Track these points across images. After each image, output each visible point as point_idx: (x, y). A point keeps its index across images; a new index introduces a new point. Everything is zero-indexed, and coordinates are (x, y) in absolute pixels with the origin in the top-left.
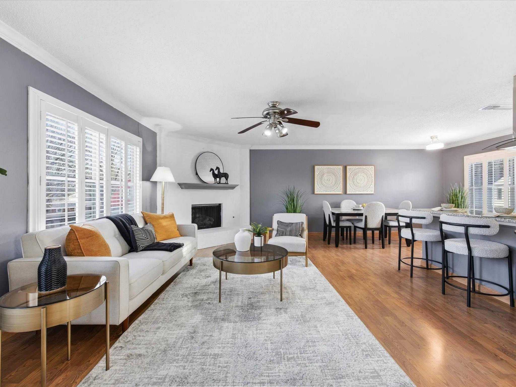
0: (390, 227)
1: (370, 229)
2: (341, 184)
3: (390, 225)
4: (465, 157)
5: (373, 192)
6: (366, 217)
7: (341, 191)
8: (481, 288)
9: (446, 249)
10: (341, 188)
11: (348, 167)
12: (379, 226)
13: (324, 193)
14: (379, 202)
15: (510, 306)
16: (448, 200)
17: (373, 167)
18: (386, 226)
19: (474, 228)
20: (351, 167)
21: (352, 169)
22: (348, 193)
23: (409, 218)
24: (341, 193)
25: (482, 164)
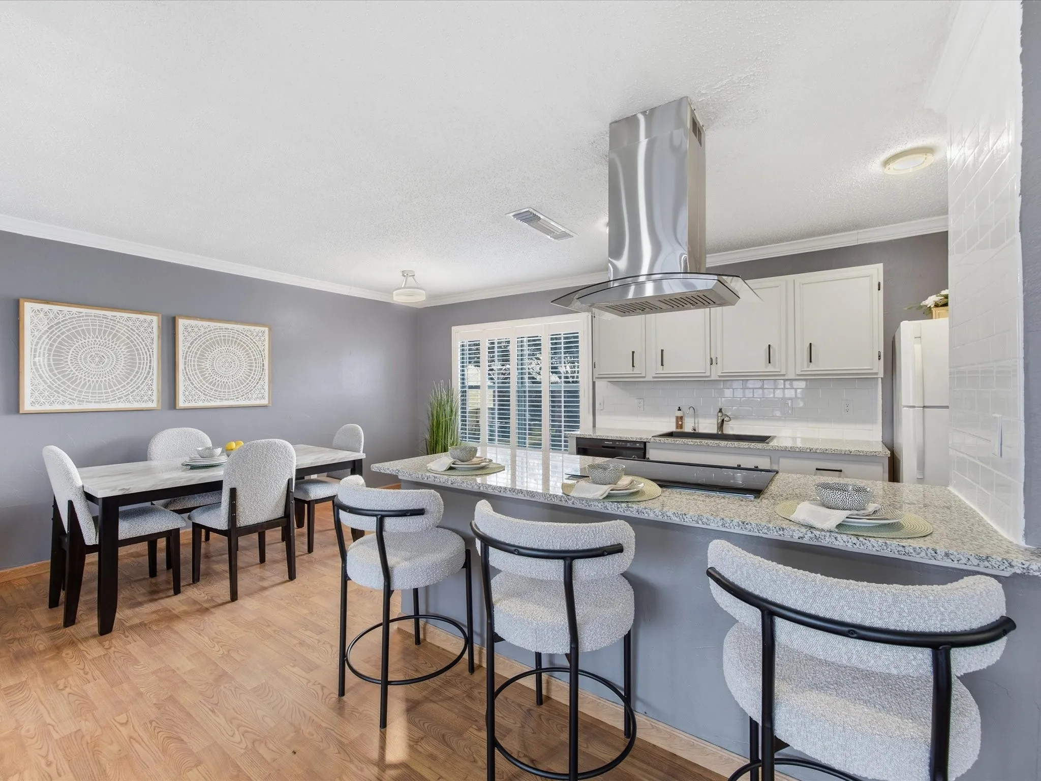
0: (311, 504)
1: (249, 530)
2: (155, 377)
3: (312, 499)
4: (455, 329)
5: (265, 402)
6: (233, 492)
7: (155, 397)
8: (553, 688)
9: (497, 630)
10: (154, 387)
11: (182, 323)
12: (280, 513)
13: (76, 407)
14: (276, 440)
15: (623, 736)
16: (428, 415)
17: (266, 329)
18: (300, 503)
19: (587, 559)
20: (193, 322)
21: (196, 330)
22: (182, 403)
23: (375, 518)
24: (153, 405)
25: (478, 345)
